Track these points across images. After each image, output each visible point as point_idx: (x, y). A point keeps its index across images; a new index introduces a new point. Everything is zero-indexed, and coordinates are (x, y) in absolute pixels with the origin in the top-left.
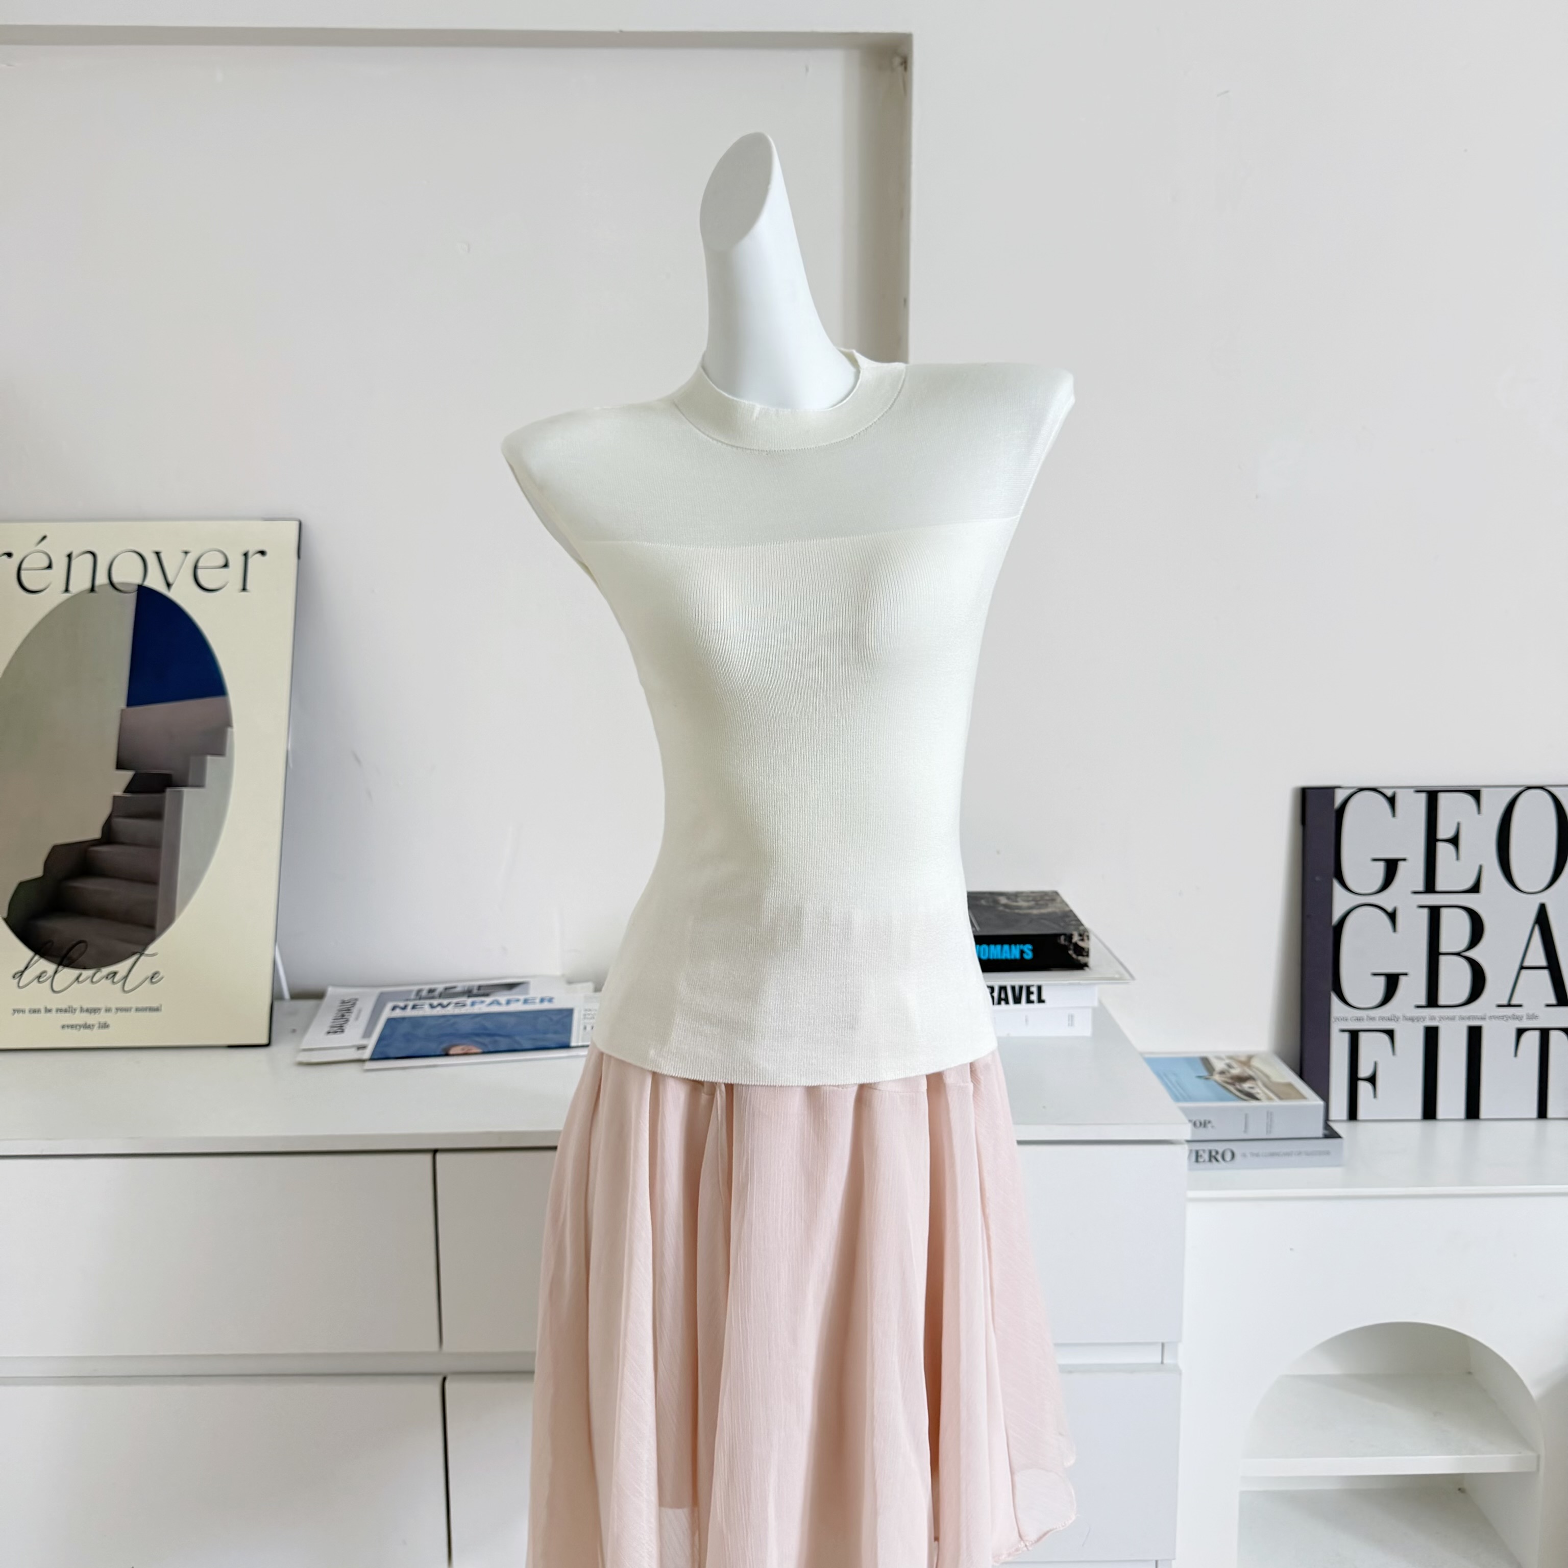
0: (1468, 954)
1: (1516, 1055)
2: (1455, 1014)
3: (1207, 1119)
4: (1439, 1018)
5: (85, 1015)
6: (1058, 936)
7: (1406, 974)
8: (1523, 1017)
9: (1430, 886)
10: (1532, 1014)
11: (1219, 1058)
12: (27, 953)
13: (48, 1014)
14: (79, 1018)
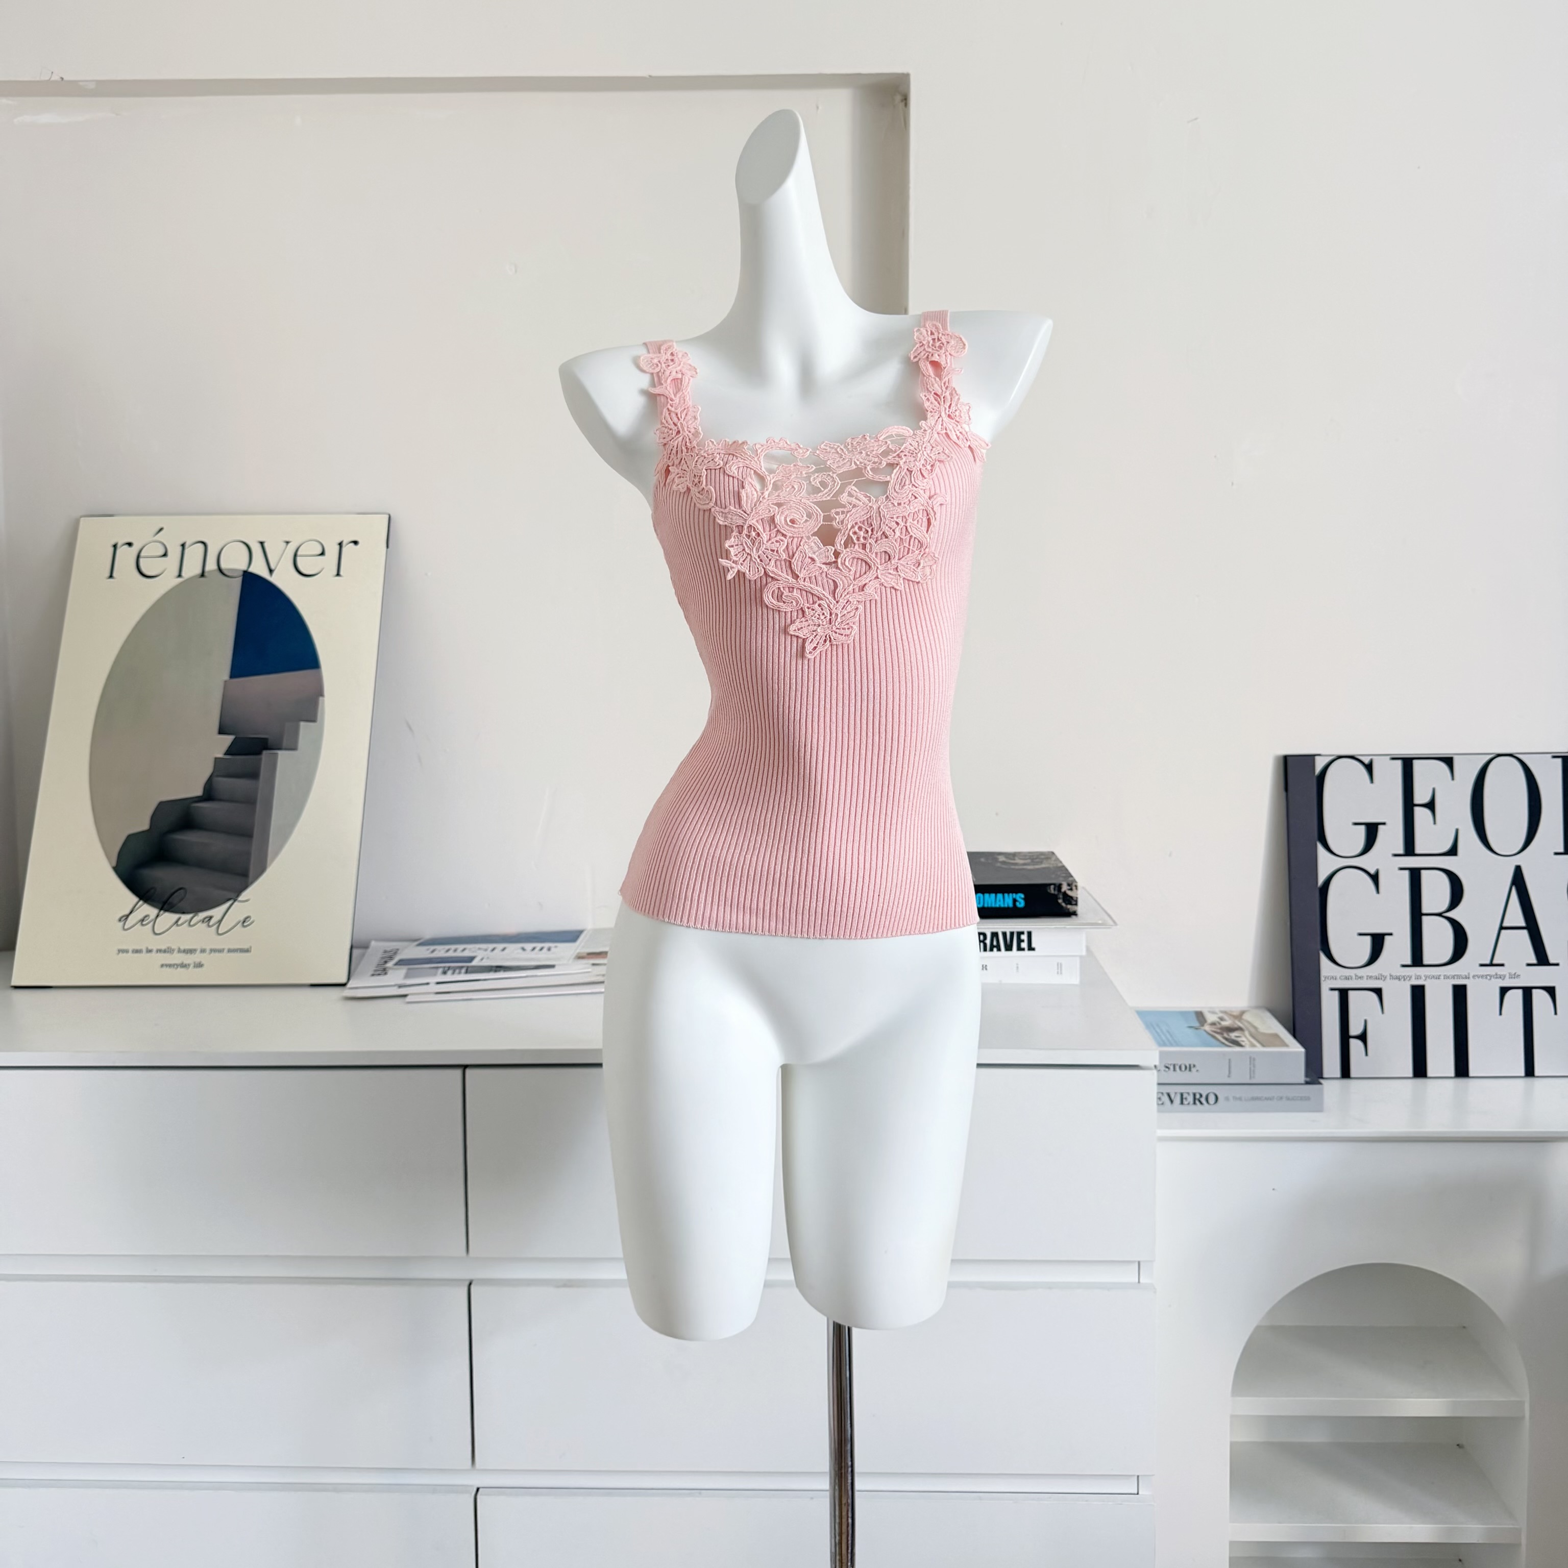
0: (1448, 914)
1: (1501, 1014)
2: (1439, 974)
3: (1192, 1063)
4: (1424, 976)
5: (182, 955)
6: (1050, 885)
7: (1391, 934)
8: (1505, 976)
9: (1410, 849)
10: (1513, 973)
11: (1214, 1013)
12: (134, 899)
13: (149, 954)
14: (177, 958)
